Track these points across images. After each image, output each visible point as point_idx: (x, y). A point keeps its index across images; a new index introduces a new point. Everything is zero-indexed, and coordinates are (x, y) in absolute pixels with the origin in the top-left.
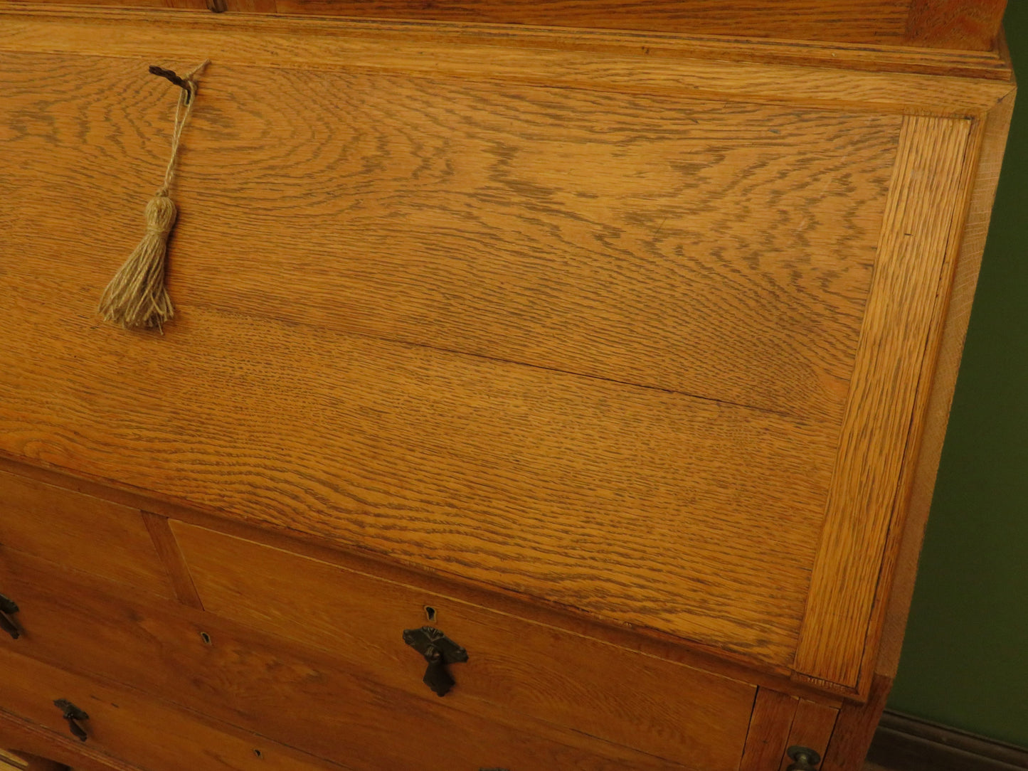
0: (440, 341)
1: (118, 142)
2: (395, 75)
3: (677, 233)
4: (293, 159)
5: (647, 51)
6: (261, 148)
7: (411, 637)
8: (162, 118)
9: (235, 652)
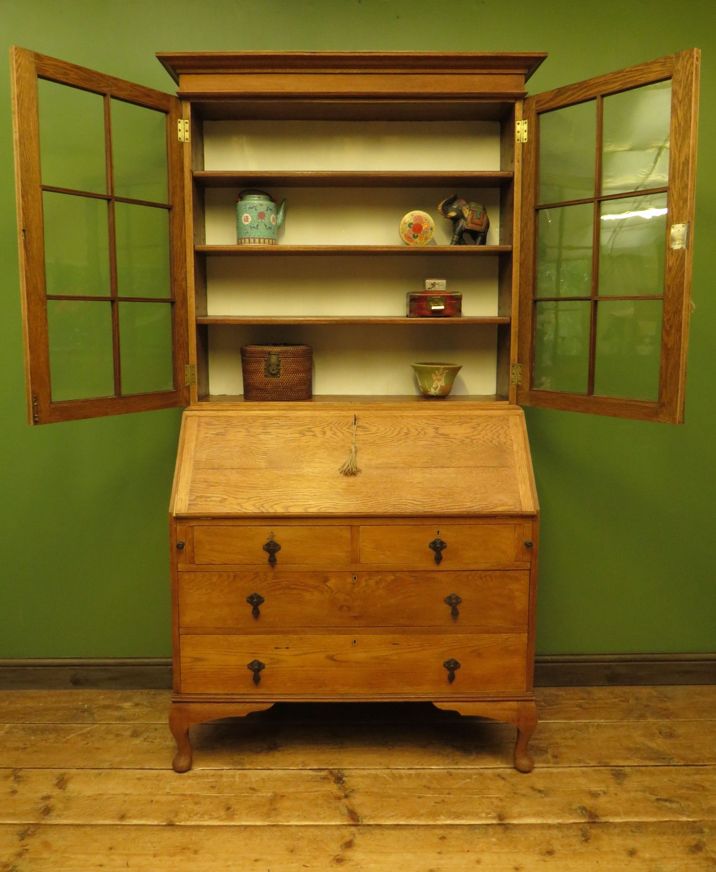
0: (433, 466)
1: (336, 435)
3: (475, 439)
4: (386, 434)
5: (458, 409)
6: (377, 433)
7: (431, 544)
8: (348, 429)
9: (365, 581)
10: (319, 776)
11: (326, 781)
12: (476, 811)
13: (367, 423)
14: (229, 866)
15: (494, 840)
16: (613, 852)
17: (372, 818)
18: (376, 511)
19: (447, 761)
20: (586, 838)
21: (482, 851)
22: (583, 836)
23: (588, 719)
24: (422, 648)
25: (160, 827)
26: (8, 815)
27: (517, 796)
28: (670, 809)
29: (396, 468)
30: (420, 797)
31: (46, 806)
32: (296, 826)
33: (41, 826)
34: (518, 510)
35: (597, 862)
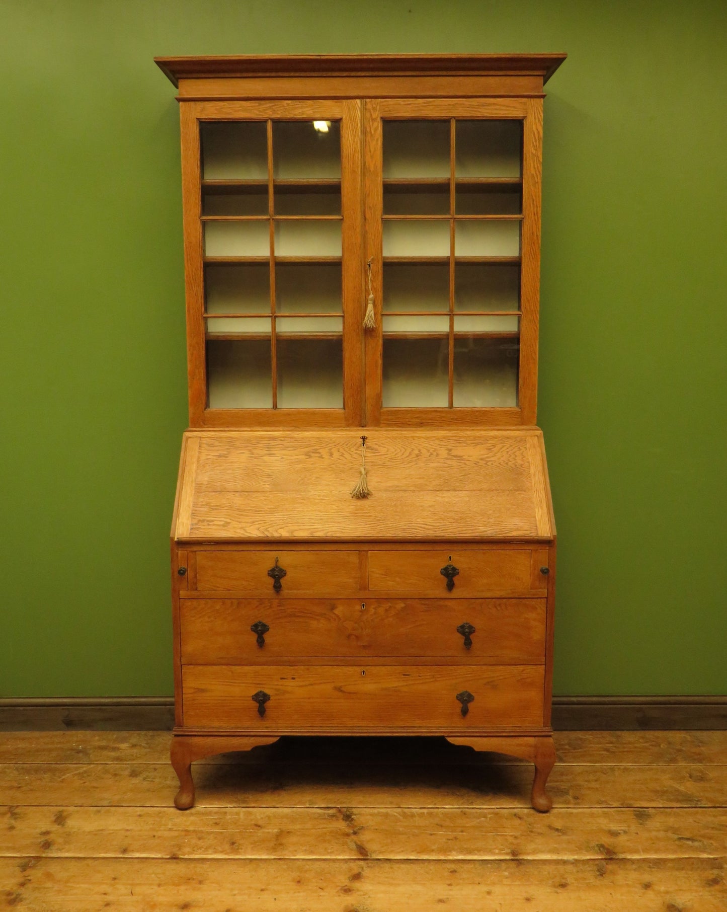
0: (446, 489)
1: (344, 457)
2: (419, 438)
3: (490, 461)
4: (397, 456)
5: (473, 430)
6: (387, 454)
7: (443, 571)
8: (356, 450)
9: (374, 608)
10: (327, 813)
11: (334, 819)
12: (490, 847)
13: (376, 444)
14: (235, 895)
15: (506, 873)
16: (627, 885)
17: (381, 853)
18: (385, 535)
19: (461, 802)
20: (602, 873)
21: (494, 884)
22: (598, 871)
23: (615, 763)
24: (434, 679)
25: (163, 860)
26: (8, 849)
27: (533, 834)
28: (691, 847)
29: (406, 491)
30: (431, 835)
31: (46, 840)
32: (303, 859)
33: (43, 859)
34: (533, 535)
35: (611, 894)
